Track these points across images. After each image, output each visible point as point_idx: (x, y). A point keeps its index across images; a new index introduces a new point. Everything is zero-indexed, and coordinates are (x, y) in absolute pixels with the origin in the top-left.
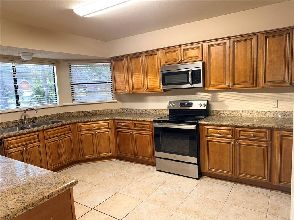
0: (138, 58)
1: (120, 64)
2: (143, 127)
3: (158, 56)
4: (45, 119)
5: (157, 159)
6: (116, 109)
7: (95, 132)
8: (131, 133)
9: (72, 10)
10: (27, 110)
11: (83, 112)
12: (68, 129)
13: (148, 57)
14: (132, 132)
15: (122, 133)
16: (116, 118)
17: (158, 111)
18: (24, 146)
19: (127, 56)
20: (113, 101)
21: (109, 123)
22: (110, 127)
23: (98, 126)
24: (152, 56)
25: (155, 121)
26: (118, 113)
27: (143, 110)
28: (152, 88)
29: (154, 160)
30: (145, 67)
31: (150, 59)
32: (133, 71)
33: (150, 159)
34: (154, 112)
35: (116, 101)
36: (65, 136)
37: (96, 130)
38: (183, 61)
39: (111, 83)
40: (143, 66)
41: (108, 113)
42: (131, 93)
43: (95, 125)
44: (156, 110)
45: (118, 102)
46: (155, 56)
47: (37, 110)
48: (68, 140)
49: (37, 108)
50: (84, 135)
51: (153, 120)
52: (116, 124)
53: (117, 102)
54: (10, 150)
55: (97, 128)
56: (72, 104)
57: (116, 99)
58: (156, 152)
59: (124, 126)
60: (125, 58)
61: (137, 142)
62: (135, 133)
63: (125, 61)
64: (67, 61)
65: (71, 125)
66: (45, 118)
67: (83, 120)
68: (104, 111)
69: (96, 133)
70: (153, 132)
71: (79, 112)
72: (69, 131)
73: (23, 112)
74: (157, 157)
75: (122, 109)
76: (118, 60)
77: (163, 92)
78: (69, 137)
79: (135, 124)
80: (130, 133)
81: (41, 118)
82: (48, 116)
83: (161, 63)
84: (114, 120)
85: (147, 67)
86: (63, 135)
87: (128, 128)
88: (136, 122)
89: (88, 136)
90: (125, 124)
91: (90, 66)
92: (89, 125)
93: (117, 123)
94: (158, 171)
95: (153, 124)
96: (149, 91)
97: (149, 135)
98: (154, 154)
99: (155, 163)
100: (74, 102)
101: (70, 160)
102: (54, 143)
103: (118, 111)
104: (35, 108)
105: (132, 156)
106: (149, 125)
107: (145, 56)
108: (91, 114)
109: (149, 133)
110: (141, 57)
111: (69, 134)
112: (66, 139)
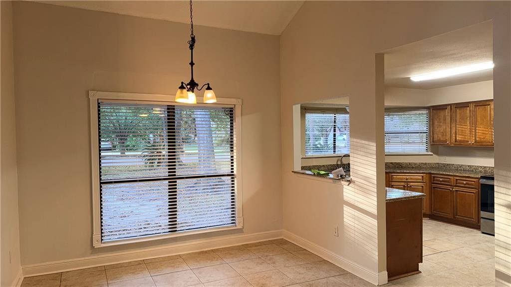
0: (465, 108)
1: (442, 113)
2: (466, 184)
3: (490, 107)
5: (482, 220)
6: (431, 164)
7: (408, 185)
8: (451, 189)
9: (409, 78)
10: (344, 156)
11: (391, 163)
13: (477, 108)
14: (453, 188)
15: (439, 189)
16: (433, 172)
17: (488, 168)
19: (450, 105)
20: (427, 153)
21: (424, 177)
22: (425, 181)
23: (411, 179)
24: (483, 107)
25: (482, 177)
27: (467, 166)
28: (481, 142)
29: (479, 221)
30: (474, 117)
31: (480, 111)
32: (458, 121)
33: (474, 220)
35: (432, 153)
37: (408, 183)
39: (427, 133)
40: (470, 117)
42: (452, 145)
43: (407, 177)
44: (485, 167)
45: (434, 155)
46: (486, 106)
51: (480, 177)
52: (432, 178)
53: (432, 155)
57: (432, 152)
58: (481, 212)
59: (442, 181)
60: (449, 107)
61: (458, 200)
62: (456, 190)
63: (447, 111)
67: (395, 171)
68: (415, 164)
70: (480, 190)
73: (340, 158)
74: (482, 218)
75: (438, 163)
76: (440, 109)
79: (457, 180)
80: (449, 190)
84: (430, 174)
85: (476, 118)
87: (448, 183)
88: (458, 178)
90: (443, 179)
91: (404, 115)
92: (401, 176)
93: (434, 177)
94: (483, 233)
95: (480, 181)
96: (477, 144)
97: (474, 193)
98: (479, 214)
99: (480, 226)
105: (450, 216)
106: (474, 181)
107: (474, 107)
109: (474, 191)
110: (468, 106)
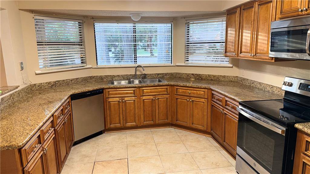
0: (251, 9)
1: (233, 18)
2: (232, 107)
3: (272, 5)
4: (156, 77)
5: (237, 157)
6: (230, 77)
11: (193, 74)
12: (165, 90)
13: (261, 7)
14: (223, 110)
15: (215, 108)
17: (275, 88)
18: (121, 98)
19: (240, 6)
21: (206, 92)
23: (194, 93)
24: (266, 5)
25: (240, 104)
26: (232, 81)
27: (258, 83)
28: (261, 54)
30: (257, 21)
31: (263, 10)
32: (244, 28)
33: (235, 153)
34: (269, 89)
36: (161, 97)
37: (191, 98)
38: (306, 10)
40: (254, 20)
41: (219, 79)
42: (239, 58)
43: (190, 91)
44: (273, 87)
45: (234, 67)
46: (269, 5)
47: (144, 68)
48: (164, 100)
49: (144, 66)
50: (180, 100)
53: (232, 67)
54: (110, 99)
55: (192, 95)
56: (184, 64)
57: (232, 64)
58: (237, 147)
59: (217, 100)
60: (238, 10)
61: (226, 125)
62: (225, 113)
64: (184, 17)
65: (168, 87)
66: (157, 75)
67: (179, 84)
69: (191, 100)
71: (189, 74)
72: (166, 93)
74: (238, 154)
75: (237, 77)
76: (232, 13)
77: (273, 61)
78: (166, 99)
79: (226, 101)
81: (152, 75)
82: (159, 74)
83: (277, 16)
84: (211, 90)
86: (159, 95)
89: (183, 102)
92: (185, 90)
93: (213, 94)
94: (237, 172)
96: (257, 57)
100: (187, 62)
101: (164, 121)
102: (148, 101)
103: (232, 80)
104: (142, 66)
105: (220, 141)
107: (258, 6)
108: (200, 78)
110: (253, 7)
111: (165, 95)
112: (162, 100)
